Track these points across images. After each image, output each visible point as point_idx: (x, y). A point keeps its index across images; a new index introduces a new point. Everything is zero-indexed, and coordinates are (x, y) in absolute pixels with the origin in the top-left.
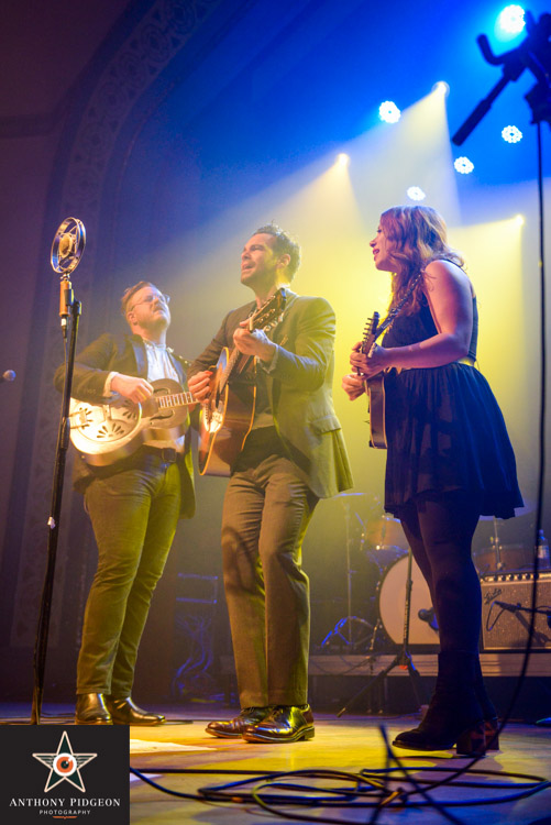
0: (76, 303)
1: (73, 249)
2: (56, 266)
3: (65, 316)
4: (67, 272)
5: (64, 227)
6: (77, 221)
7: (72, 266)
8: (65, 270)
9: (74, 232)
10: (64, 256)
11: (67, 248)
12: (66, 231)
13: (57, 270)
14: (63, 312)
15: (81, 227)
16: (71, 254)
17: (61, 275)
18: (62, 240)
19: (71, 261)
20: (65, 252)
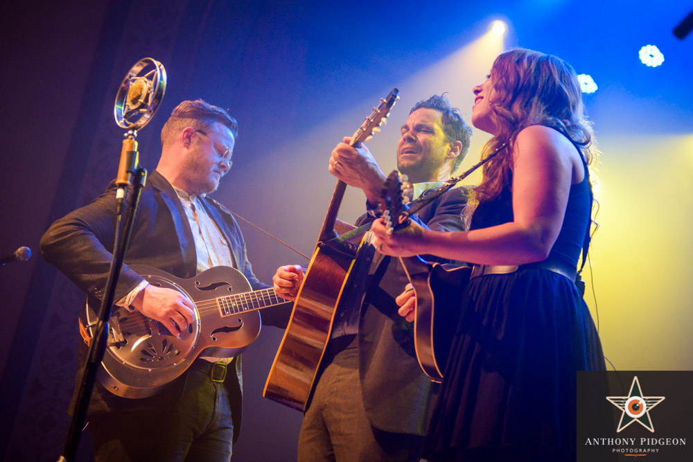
0: (140, 171)
1: (146, 100)
2: (119, 119)
3: (122, 186)
4: (133, 129)
5: (137, 69)
6: (157, 63)
7: (142, 122)
8: (132, 125)
9: (150, 78)
10: (133, 107)
11: (139, 97)
12: (141, 74)
13: (120, 123)
14: (120, 180)
15: (161, 73)
16: (143, 106)
17: (126, 131)
18: (133, 85)
19: (141, 115)
20: (134, 101)
